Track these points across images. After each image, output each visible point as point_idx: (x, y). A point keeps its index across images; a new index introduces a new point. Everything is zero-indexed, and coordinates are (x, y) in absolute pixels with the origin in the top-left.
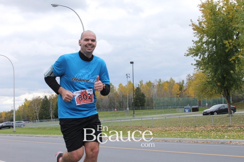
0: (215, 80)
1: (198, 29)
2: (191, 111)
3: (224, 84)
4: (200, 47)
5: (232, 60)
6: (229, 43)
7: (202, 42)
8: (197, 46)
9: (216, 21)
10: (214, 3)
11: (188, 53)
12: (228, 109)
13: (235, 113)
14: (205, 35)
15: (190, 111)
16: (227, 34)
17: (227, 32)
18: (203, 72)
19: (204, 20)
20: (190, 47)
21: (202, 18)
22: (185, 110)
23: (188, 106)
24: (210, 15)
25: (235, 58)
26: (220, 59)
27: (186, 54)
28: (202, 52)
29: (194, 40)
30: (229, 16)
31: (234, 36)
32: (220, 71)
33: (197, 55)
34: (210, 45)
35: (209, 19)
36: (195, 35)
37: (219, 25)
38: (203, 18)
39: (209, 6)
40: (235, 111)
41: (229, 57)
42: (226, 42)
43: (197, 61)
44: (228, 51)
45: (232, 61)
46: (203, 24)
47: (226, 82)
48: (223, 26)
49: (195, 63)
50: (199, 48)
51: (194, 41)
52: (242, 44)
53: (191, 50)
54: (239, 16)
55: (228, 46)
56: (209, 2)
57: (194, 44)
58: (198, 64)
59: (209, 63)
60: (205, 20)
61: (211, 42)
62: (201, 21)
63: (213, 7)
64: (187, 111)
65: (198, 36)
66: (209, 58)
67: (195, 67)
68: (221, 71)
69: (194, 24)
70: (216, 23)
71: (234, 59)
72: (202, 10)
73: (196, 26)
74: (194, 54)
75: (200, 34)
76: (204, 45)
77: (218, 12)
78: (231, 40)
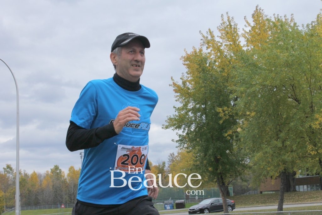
0: (205, 163)
1: (181, 91)
2: (175, 207)
3: (217, 169)
4: (184, 116)
5: (228, 135)
6: (224, 111)
7: (186, 109)
8: (179, 115)
9: (205, 81)
10: (203, 55)
11: (167, 124)
12: (223, 205)
13: (234, 210)
14: (191, 99)
15: (172, 208)
16: (221, 98)
17: (221, 97)
18: (188, 152)
19: (189, 79)
20: (170, 117)
21: (187, 76)
22: (166, 206)
23: (170, 201)
24: (198, 72)
25: (233, 133)
26: (212, 133)
27: (165, 126)
28: (188, 123)
29: (175, 106)
30: (224, 74)
31: (230, 101)
32: (211, 151)
33: (179, 127)
34: (199, 114)
35: (197, 77)
36: (176, 99)
37: (210, 86)
38: (189, 75)
39: (197, 60)
40: (233, 207)
41: (225, 131)
42: (219, 110)
43: (180, 136)
44: (222, 123)
45: (228, 137)
46: (188, 83)
47: (219, 166)
48: (215, 87)
49: (178, 138)
50: (182, 117)
51: (176, 108)
52: (242, 114)
53: (171, 120)
54: (237, 74)
55: (222, 116)
56: (196, 53)
57: (176, 111)
58: (182, 140)
59: (196, 139)
60: (192, 78)
61: (198, 110)
62: (185, 79)
63: (202, 60)
64: (168, 207)
65: (181, 100)
66: (196, 132)
67: (177, 144)
68: (213, 151)
69: (176, 84)
70: (205, 83)
71: (231, 134)
72: (187, 65)
73: (178, 86)
74: (175, 126)
75: (184, 98)
76: (190, 113)
77: (209, 67)
78: (226, 107)
